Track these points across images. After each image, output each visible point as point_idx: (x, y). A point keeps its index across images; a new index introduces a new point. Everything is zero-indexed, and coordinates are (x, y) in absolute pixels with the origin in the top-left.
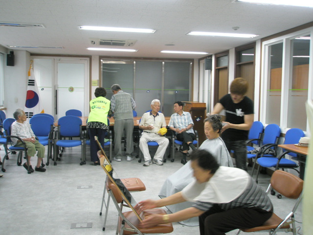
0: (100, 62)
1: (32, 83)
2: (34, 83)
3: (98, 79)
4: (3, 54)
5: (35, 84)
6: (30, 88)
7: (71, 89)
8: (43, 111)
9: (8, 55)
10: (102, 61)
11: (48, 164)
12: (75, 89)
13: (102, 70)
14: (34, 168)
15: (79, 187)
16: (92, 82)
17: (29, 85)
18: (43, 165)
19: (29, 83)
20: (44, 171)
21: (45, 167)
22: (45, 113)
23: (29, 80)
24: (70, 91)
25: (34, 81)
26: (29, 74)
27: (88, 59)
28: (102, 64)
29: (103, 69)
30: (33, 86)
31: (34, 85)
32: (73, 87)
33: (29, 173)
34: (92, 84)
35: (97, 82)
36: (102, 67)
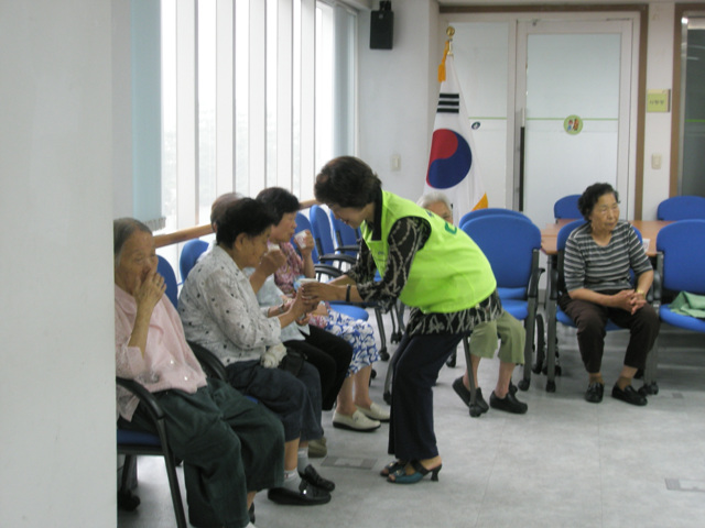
0: (678, 25)
1: (449, 103)
2: (457, 104)
3: (669, 85)
4: (357, 10)
5: (461, 107)
6: (444, 122)
7: (574, 125)
8: (484, 200)
9: (374, 14)
10: (684, 21)
11: (525, 385)
12: (586, 125)
13: (684, 56)
15: (673, 484)
16: (648, 100)
17: (439, 111)
19: (441, 103)
20: (519, 409)
21: (520, 396)
22: (492, 205)
23: (442, 96)
24: (568, 130)
25: (457, 96)
26: (441, 74)
27: (636, 16)
28: (684, 32)
29: (690, 52)
30: (453, 116)
31: (457, 111)
32: (581, 115)
33: (475, 414)
34: (648, 106)
35: (665, 98)
36: (684, 45)
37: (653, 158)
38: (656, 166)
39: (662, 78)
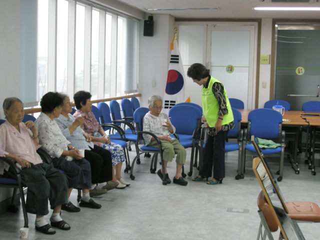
0: (274, 28)
1: (175, 59)
2: (178, 59)
3: (270, 53)
4: (139, 20)
5: (179, 61)
6: (173, 67)
7: (230, 69)
8: (189, 99)
9: (145, 22)
10: (276, 26)
12: (235, 69)
13: (276, 40)
14: (171, 177)
15: (230, 210)
16: (261, 59)
17: (171, 62)
18: (184, 175)
19: (172, 59)
22: (192, 102)
23: (172, 56)
24: (228, 71)
25: (178, 56)
26: (172, 47)
27: (256, 24)
28: (276, 31)
29: (278, 38)
30: (177, 64)
31: (178, 62)
32: (233, 65)
33: (165, 184)
34: (261, 62)
35: (268, 59)
36: (276, 35)
37: (263, 83)
38: (264, 87)
39: (267, 50)
